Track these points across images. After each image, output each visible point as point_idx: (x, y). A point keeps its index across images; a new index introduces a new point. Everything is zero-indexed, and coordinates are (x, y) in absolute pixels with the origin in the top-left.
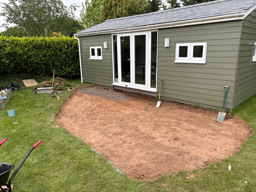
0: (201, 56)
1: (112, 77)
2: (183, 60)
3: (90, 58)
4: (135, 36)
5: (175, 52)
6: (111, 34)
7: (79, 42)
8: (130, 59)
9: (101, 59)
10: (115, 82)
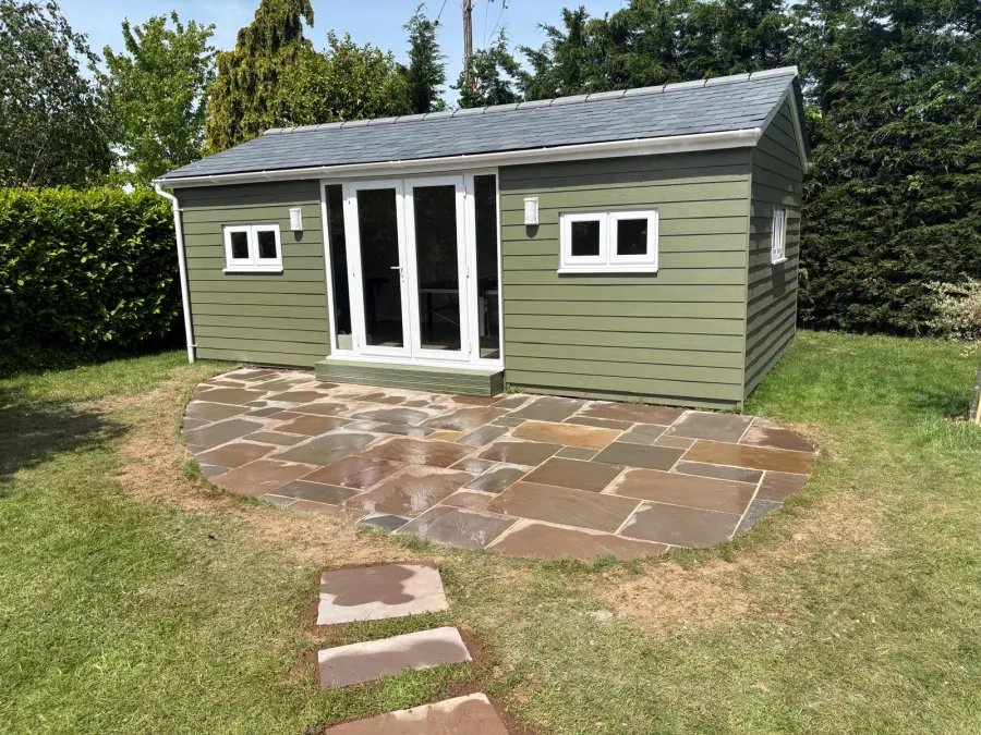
0: (642, 249)
1: (328, 331)
2: (585, 264)
3: (226, 267)
4: (414, 188)
5: (557, 239)
6: (317, 182)
7: (175, 208)
8: (398, 265)
9: (280, 269)
10: (338, 347)
